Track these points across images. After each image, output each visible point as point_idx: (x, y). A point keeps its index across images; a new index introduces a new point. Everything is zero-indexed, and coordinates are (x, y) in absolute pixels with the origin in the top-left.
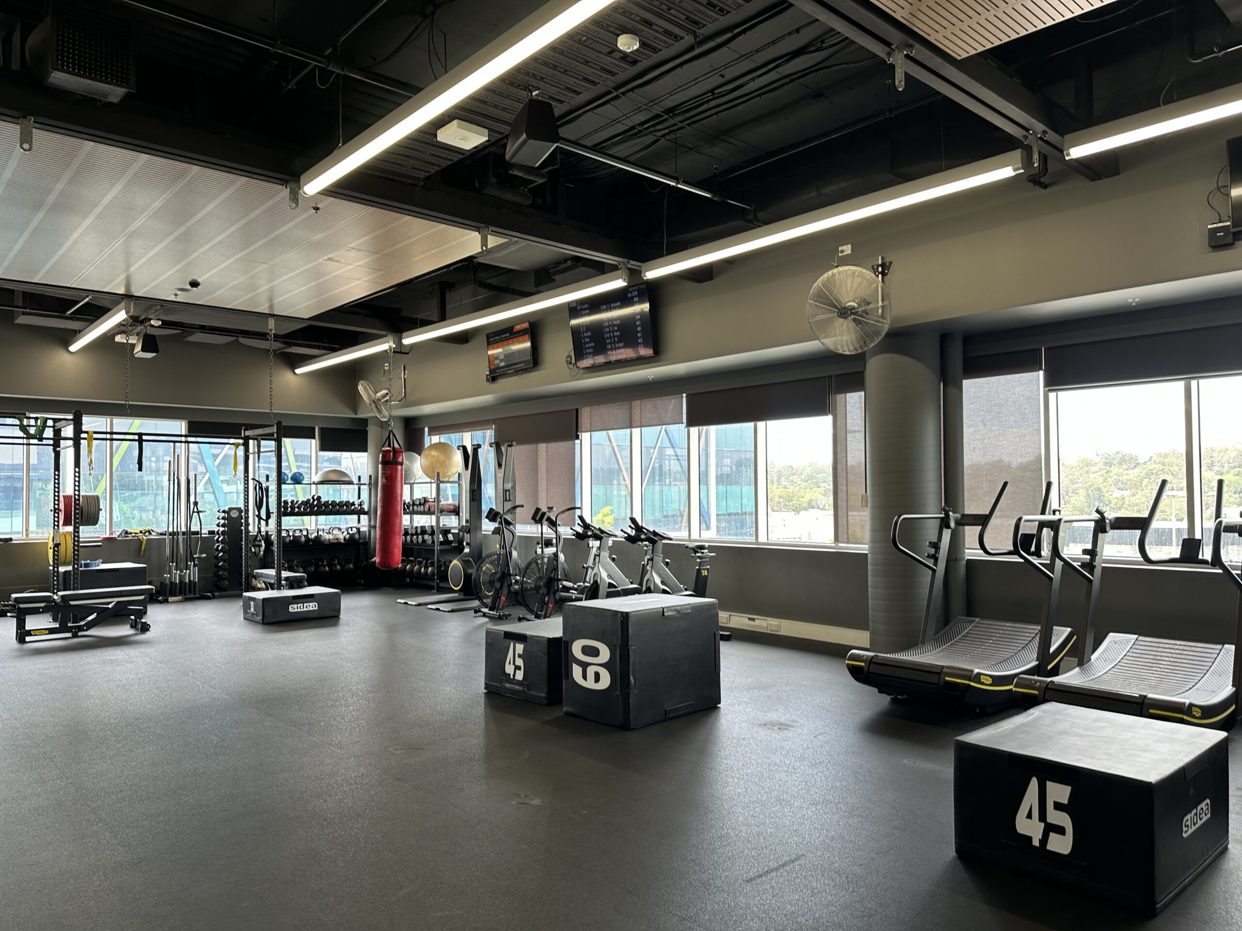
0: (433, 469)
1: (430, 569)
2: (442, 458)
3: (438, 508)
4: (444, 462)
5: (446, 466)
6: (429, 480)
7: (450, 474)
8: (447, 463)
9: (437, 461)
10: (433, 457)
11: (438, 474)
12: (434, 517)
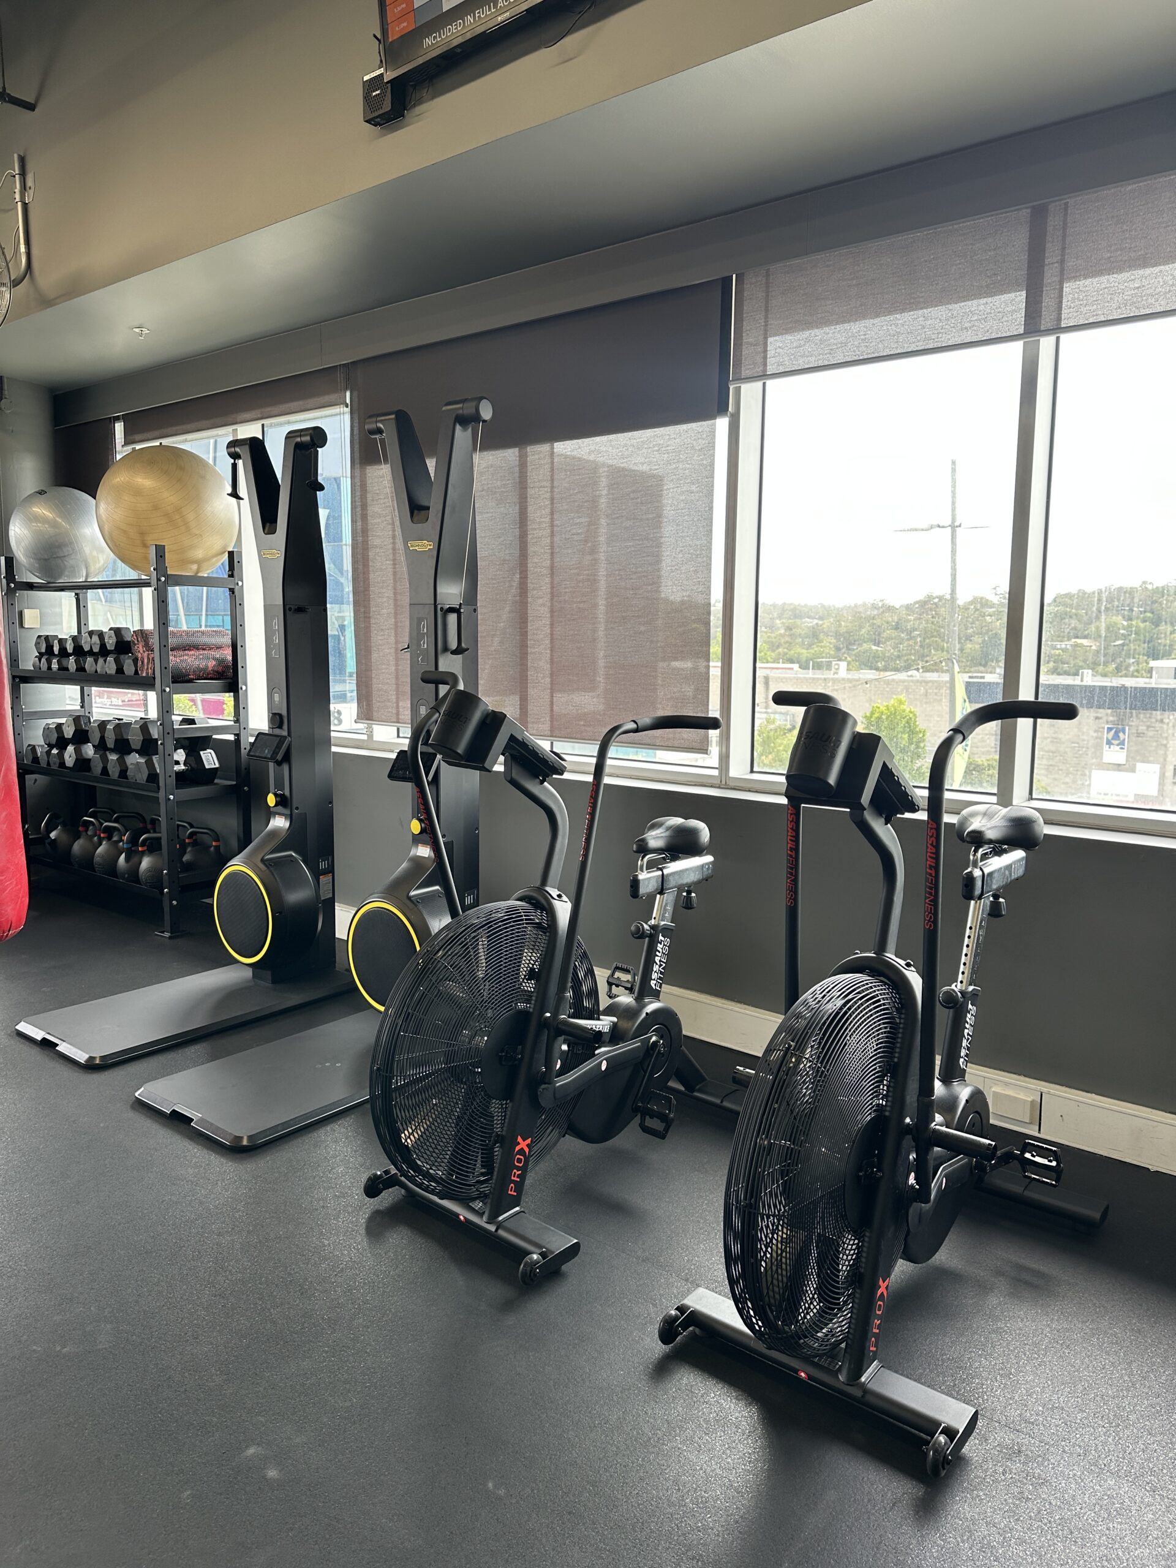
0: (142, 534)
1: (146, 863)
2: (170, 497)
3: (164, 668)
4: (178, 510)
5: (186, 524)
6: (132, 575)
7: (199, 554)
8: (191, 517)
9: (156, 508)
10: (137, 492)
11: (160, 552)
12: (152, 696)
